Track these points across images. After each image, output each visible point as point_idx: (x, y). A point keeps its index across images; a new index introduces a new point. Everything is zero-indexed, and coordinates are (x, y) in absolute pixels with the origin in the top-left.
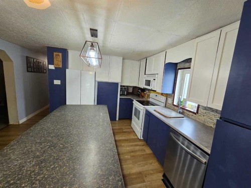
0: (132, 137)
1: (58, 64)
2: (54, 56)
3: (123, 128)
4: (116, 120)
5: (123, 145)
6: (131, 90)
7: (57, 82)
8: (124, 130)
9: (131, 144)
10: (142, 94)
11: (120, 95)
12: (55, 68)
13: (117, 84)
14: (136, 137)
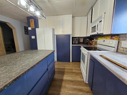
0: (78, 79)
1: (32, 26)
2: (30, 22)
3: (74, 68)
4: (70, 62)
5: (67, 86)
6: (82, 40)
7: (33, 37)
8: (74, 71)
9: (75, 87)
10: (91, 42)
11: (72, 44)
12: (32, 29)
13: (69, 36)
14: (82, 80)
